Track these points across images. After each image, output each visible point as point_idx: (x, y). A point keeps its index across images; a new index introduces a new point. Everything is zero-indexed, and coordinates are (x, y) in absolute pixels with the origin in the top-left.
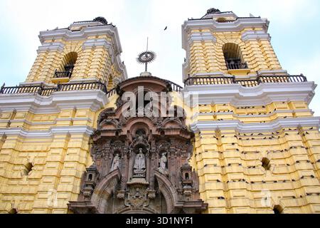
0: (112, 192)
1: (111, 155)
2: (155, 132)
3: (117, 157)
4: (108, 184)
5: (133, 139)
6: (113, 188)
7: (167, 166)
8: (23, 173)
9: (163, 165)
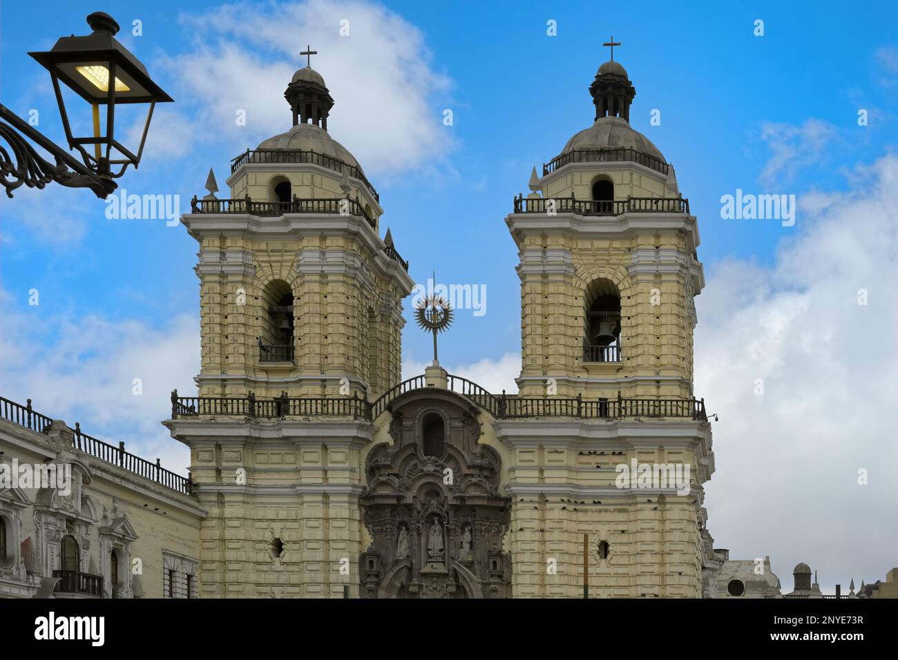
0: (402, 584)
1: (395, 529)
2: (451, 501)
3: (403, 532)
4: (396, 576)
5: (423, 505)
6: (403, 579)
7: (471, 547)
8: (272, 555)
9: (467, 546)
